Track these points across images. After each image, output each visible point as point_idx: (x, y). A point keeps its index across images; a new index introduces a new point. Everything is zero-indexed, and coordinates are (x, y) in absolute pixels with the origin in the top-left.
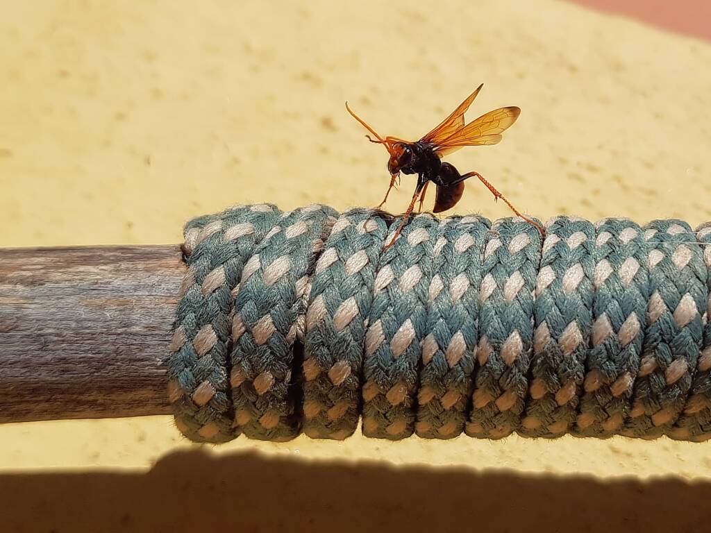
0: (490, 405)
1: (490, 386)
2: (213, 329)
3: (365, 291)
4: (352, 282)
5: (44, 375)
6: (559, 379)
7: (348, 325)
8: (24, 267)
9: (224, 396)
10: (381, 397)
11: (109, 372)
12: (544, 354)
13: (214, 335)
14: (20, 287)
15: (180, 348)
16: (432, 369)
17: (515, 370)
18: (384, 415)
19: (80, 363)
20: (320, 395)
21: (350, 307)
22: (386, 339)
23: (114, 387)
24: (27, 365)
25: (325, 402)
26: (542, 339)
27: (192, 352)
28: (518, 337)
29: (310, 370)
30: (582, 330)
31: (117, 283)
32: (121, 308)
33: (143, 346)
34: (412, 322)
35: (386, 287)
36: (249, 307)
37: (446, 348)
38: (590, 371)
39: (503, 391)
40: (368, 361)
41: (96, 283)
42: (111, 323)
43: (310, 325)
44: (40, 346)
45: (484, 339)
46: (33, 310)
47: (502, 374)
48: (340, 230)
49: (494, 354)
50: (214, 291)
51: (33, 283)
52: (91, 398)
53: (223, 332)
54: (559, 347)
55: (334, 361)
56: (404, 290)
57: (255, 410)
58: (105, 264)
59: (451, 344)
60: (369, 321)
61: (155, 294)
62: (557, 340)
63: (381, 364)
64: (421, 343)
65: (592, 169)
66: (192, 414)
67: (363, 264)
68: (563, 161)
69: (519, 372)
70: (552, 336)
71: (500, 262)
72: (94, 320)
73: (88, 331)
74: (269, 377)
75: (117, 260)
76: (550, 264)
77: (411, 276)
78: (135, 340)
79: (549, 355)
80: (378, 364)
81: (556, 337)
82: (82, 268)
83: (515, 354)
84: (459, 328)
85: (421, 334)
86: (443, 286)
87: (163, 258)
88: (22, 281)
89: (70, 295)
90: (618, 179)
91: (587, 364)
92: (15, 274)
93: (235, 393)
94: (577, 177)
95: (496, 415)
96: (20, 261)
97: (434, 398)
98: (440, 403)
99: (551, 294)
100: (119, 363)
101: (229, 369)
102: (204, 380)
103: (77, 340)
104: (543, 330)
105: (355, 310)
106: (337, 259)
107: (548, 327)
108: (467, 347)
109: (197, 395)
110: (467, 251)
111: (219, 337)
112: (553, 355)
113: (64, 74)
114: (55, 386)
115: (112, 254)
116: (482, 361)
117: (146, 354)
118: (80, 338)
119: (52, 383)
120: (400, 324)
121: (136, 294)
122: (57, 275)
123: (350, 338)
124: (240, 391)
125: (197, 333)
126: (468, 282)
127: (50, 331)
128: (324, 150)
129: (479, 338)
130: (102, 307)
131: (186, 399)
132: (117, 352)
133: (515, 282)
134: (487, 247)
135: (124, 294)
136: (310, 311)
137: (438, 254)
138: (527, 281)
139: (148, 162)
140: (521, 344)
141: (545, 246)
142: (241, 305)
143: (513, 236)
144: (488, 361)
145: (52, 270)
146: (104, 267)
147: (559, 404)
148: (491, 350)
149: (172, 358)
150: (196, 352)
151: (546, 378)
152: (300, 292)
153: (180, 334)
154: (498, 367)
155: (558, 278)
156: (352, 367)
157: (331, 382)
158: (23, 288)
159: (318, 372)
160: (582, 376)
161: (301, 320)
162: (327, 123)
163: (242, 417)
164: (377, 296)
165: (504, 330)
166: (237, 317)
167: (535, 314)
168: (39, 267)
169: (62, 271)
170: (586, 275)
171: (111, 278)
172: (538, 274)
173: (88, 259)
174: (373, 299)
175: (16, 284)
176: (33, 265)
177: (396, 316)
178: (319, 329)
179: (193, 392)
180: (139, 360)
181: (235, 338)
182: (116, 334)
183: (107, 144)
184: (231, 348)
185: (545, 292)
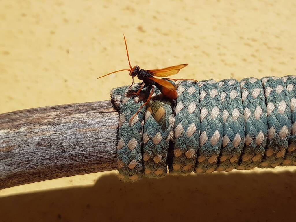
0: (250, 160)
1: (250, 153)
2: (135, 139)
3: (197, 119)
4: (192, 117)
5: (64, 162)
6: (279, 148)
7: (193, 134)
8: (49, 118)
9: (141, 165)
10: (206, 160)
11: (91, 158)
12: (274, 140)
13: (136, 142)
14: (49, 127)
15: (122, 148)
16: (227, 149)
17: (261, 147)
18: (206, 167)
19: (79, 156)
20: (181, 162)
21: (193, 127)
22: (208, 139)
23: (94, 164)
24: (57, 159)
25: (183, 164)
26: (272, 134)
27: (127, 149)
28: (262, 133)
29: (177, 153)
30: (288, 129)
31: (90, 121)
32: (93, 132)
33: (104, 147)
34: (218, 131)
35: (206, 117)
36: (150, 130)
37: (233, 140)
38: (291, 144)
39: (255, 155)
40: (201, 148)
41: (81, 122)
42: (90, 138)
43: (177, 136)
44: (62, 151)
45: (248, 135)
46: (57, 136)
47: (256, 148)
48: (181, 93)
49: (253, 141)
50: (135, 124)
51: (54, 124)
52: (84, 169)
53: (140, 140)
54: (279, 136)
55: (188, 149)
56: (213, 118)
57: (154, 169)
58: (83, 113)
59: (235, 139)
60: (201, 132)
61: (106, 125)
62: (278, 134)
63: (207, 149)
64: (222, 139)
65: (254, 40)
66: (127, 172)
67: (195, 108)
69: (263, 147)
70: (276, 132)
71: (250, 102)
72: (83, 138)
73: (81, 143)
74: (160, 156)
75: (87, 111)
76: (271, 101)
77: (215, 111)
78: (101, 145)
79: (276, 140)
80: (206, 149)
81: (278, 132)
82: (73, 116)
83: (261, 141)
84: (238, 131)
85: (223, 135)
86: (229, 115)
87: (106, 108)
88: (50, 124)
89: (71, 128)
90: (265, 44)
91: (290, 142)
92: (46, 121)
93: (145, 163)
95: (251, 163)
96: (46, 115)
97: (227, 159)
98: (229, 161)
99: (274, 115)
100: (95, 154)
101: (143, 153)
102: (133, 159)
103: (77, 147)
104: (272, 130)
105: (195, 128)
106: (183, 106)
107: (275, 129)
108: (242, 139)
109: (131, 165)
110: (236, 98)
111: (138, 142)
112: (277, 139)
113: (24, 15)
114: (69, 166)
115: (84, 108)
116: (247, 144)
117: (106, 150)
118: (78, 146)
119: (68, 164)
120: (214, 132)
121: (99, 125)
122: (63, 120)
123: (194, 140)
124: (148, 162)
125: (129, 141)
126: (239, 112)
127: (65, 144)
128: (141, 41)
129: (246, 135)
130: (85, 132)
131: (126, 167)
132: (94, 150)
133: (258, 111)
134: (242, 95)
135: (94, 126)
136: (176, 130)
137: (223, 100)
138: (263, 110)
139: (68, 52)
140: (264, 136)
141: (267, 93)
142: (147, 129)
143: (253, 90)
144: (250, 144)
145: (60, 118)
146: (82, 115)
147: (278, 157)
148: (252, 140)
149: (119, 152)
150: (129, 149)
151: (274, 148)
152: (170, 122)
153: (121, 142)
154: (254, 146)
155: (276, 108)
156: (195, 151)
157: (186, 157)
158: (51, 127)
159: (181, 153)
160: (288, 146)
161: (171, 133)
162: (140, 29)
163: (148, 172)
164: (202, 121)
165: (256, 131)
166: (146, 134)
167: (268, 123)
168: (55, 117)
169: (65, 118)
170: (287, 105)
171: (87, 119)
172: (266, 106)
173: (75, 112)
174: (201, 123)
175: (47, 126)
176: (52, 116)
177: (212, 129)
178: (181, 137)
179: (128, 164)
180: (104, 152)
181: (145, 142)
182: (93, 143)
183: (49, 45)
184: (143, 146)
185: (271, 114)
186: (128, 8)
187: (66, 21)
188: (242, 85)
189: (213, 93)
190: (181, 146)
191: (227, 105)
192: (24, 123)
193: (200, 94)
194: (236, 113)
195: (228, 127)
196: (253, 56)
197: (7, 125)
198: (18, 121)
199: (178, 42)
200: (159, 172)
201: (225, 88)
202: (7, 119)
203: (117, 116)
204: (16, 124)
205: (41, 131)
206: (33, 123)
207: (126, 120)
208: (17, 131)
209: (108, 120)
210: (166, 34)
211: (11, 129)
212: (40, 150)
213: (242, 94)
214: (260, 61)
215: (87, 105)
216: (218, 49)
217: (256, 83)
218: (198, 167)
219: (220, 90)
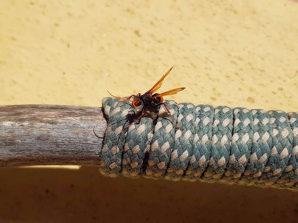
0: (210, 176)
1: (212, 172)
2: (118, 147)
3: (172, 139)
4: (168, 136)
6: (236, 172)
7: (166, 151)
8: (48, 116)
9: (120, 167)
10: (174, 172)
12: (233, 164)
13: (118, 149)
14: (48, 124)
15: (106, 152)
16: (193, 166)
17: (221, 168)
18: (173, 176)
20: (153, 170)
21: (167, 145)
22: (178, 156)
25: (154, 172)
26: (232, 160)
27: (110, 153)
29: (151, 163)
30: (247, 158)
31: (82, 125)
32: (84, 134)
33: (91, 148)
34: (188, 151)
35: (179, 138)
36: (131, 141)
37: (199, 160)
39: (216, 173)
40: (171, 162)
41: (75, 125)
42: (81, 139)
43: (153, 150)
44: (56, 146)
45: (212, 158)
46: (53, 133)
47: (217, 169)
48: (162, 113)
50: (119, 135)
51: (52, 123)
53: (122, 147)
54: (238, 163)
55: (160, 162)
56: (185, 140)
57: (130, 171)
58: (77, 117)
59: (201, 159)
60: (173, 149)
61: (96, 130)
62: (237, 160)
64: (190, 157)
65: (240, 59)
66: (108, 171)
67: (171, 129)
68: (229, 55)
69: (223, 169)
70: (236, 159)
71: (219, 130)
72: (75, 138)
73: (73, 142)
74: (136, 163)
75: (81, 115)
76: (237, 132)
77: (188, 134)
78: (89, 146)
80: (175, 164)
82: (69, 118)
83: (222, 164)
84: (204, 154)
85: (191, 155)
86: (199, 139)
87: (97, 115)
88: (49, 122)
89: (66, 129)
90: (250, 64)
91: (246, 168)
92: (46, 119)
93: (123, 166)
94: (235, 63)
95: (211, 179)
96: (46, 113)
97: (191, 173)
98: (193, 175)
99: (237, 144)
100: (83, 153)
101: (122, 158)
102: (114, 162)
103: (69, 145)
104: (233, 157)
106: (162, 126)
107: (235, 156)
108: (206, 160)
109: (111, 166)
110: (207, 125)
111: (120, 150)
112: (236, 165)
115: (78, 112)
116: (210, 165)
117: (92, 150)
120: (184, 151)
121: (89, 130)
122: (60, 120)
123: (166, 156)
124: (126, 166)
125: (112, 148)
126: (208, 138)
127: (60, 141)
129: (210, 157)
130: (77, 134)
131: (107, 167)
132: (83, 149)
133: (225, 139)
134: (214, 123)
135: (85, 130)
136: (153, 145)
137: (197, 125)
138: (229, 139)
139: (69, 46)
140: (225, 161)
141: (235, 124)
142: (128, 141)
143: (224, 119)
144: (213, 165)
145: (58, 118)
146: (76, 118)
147: (234, 178)
148: (214, 162)
149: (103, 154)
150: (112, 154)
151: (232, 171)
152: (149, 137)
153: (106, 148)
154: (216, 167)
155: (240, 139)
156: (166, 164)
157: (158, 168)
158: (49, 125)
159: (154, 164)
160: (244, 171)
161: (148, 146)
162: (137, 32)
163: (125, 173)
164: (176, 141)
165: (219, 156)
166: (127, 144)
167: (231, 150)
168: (53, 116)
169: (62, 119)
170: (250, 137)
171: (79, 123)
172: (232, 136)
173: (70, 114)
174: (174, 142)
175: (46, 123)
176: (51, 115)
177: (182, 149)
178: (156, 152)
179: (110, 165)
180: (90, 152)
181: (126, 150)
182: (82, 143)
183: (52, 37)
184: (123, 153)
185: (235, 144)
186: (128, 10)
187: (70, 15)
188: (215, 113)
189: (189, 117)
190: (155, 159)
191: (199, 130)
192: (27, 118)
193: (178, 116)
194: (205, 138)
195: (196, 149)
196: (236, 74)
197: (13, 118)
198: (23, 115)
199: (170, 51)
200: (134, 174)
201: (200, 114)
202: (13, 113)
203: (106, 124)
204: (20, 118)
205: (41, 127)
206: (34, 119)
207: (112, 130)
208: (21, 124)
209: (97, 125)
210: (160, 42)
211: (16, 122)
212: (38, 143)
213: (213, 121)
214: (242, 79)
215: (81, 110)
216: (206, 62)
217: (228, 113)
218: (167, 175)
219: (196, 115)
